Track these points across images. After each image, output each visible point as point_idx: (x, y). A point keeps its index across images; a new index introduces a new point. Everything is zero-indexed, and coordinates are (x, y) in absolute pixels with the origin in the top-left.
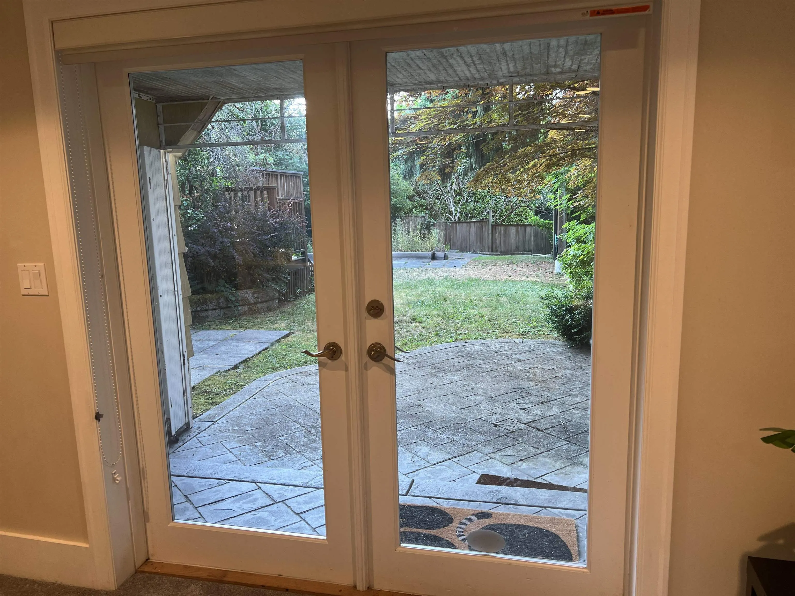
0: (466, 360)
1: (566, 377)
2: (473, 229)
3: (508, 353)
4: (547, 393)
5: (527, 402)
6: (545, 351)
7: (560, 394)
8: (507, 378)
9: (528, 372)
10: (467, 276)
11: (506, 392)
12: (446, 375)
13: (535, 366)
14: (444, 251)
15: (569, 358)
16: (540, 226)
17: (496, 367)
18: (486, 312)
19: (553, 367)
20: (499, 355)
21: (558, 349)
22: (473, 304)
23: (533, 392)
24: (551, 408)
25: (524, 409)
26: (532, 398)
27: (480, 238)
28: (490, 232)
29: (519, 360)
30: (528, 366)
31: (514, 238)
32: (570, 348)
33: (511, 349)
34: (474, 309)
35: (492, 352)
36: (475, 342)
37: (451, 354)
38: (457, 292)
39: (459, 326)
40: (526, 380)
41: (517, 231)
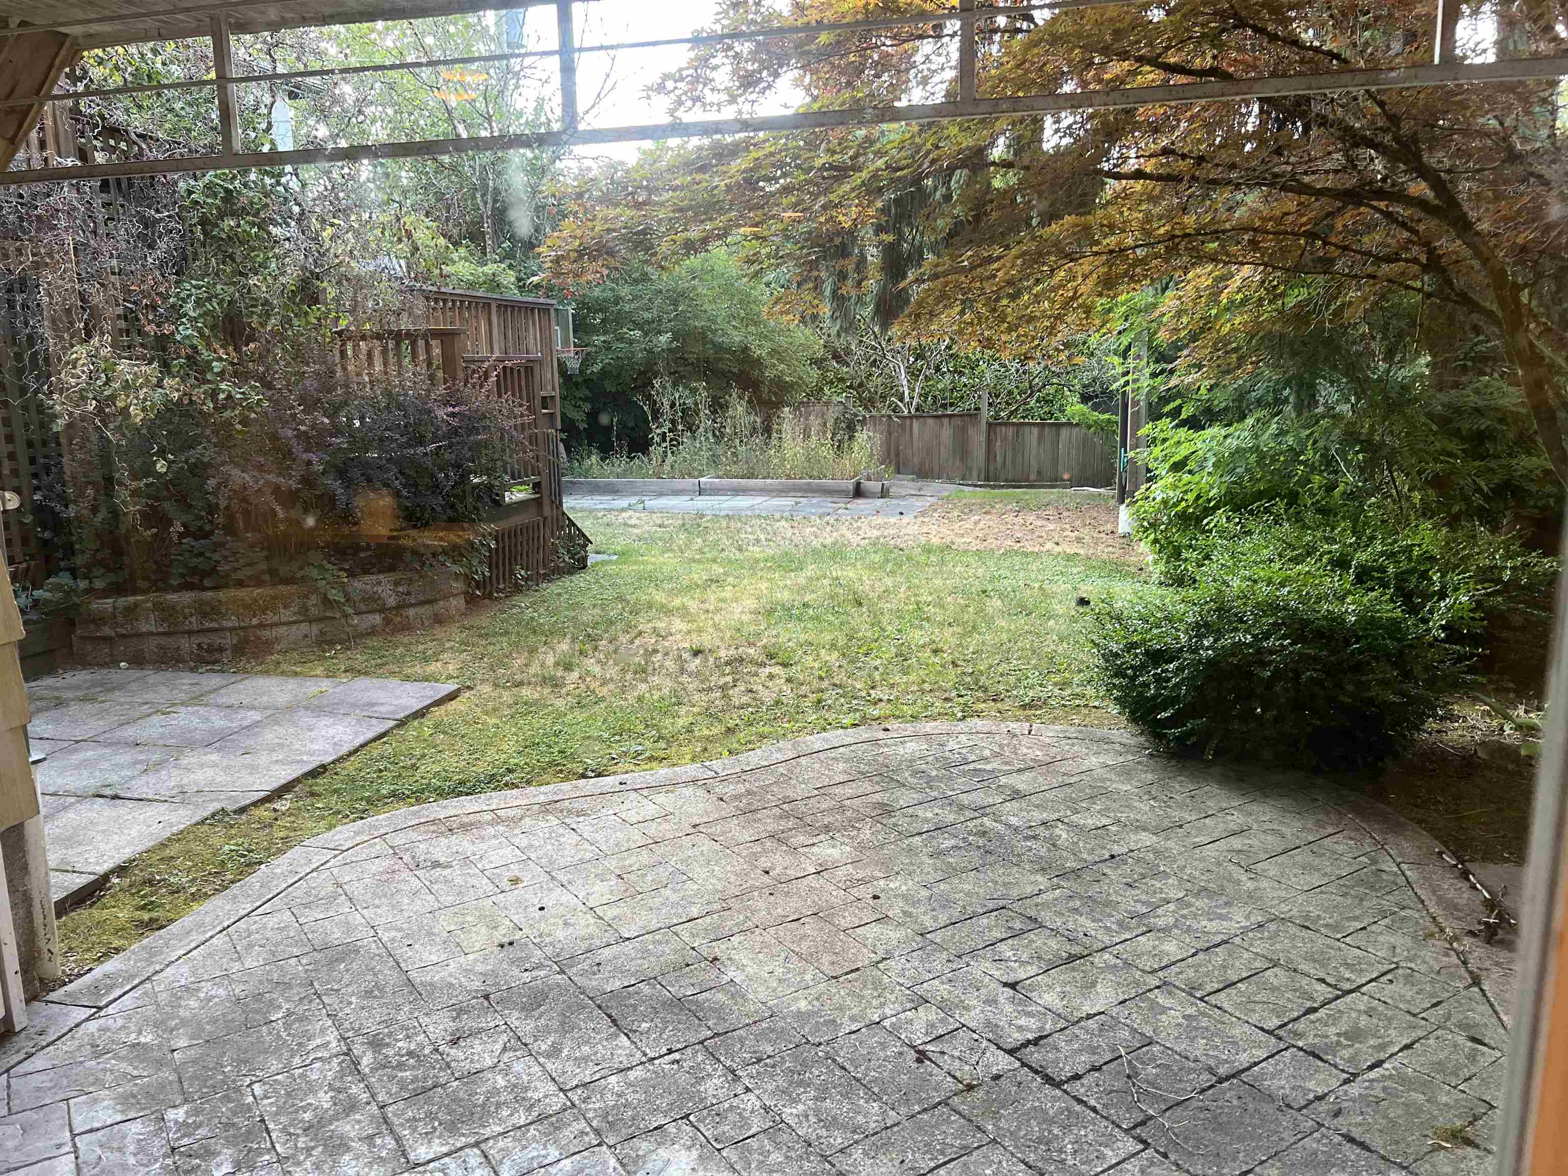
0: (878, 788)
1: (1139, 860)
2: (947, 432)
3: (989, 767)
4: (1082, 920)
5: (1025, 957)
6: (1086, 764)
7: (1120, 924)
8: (975, 857)
9: (1035, 837)
10: (923, 540)
11: (970, 910)
12: (815, 840)
13: (1056, 816)
14: (879, 478)
15: (1146, 789)
16: (1089, 427)
17: (951, 818)
18: (948, 637)
19: (1105, 821)
20: (964, 774)
21: (1121, 759)
22: (920, 616)
23: (1046, 916)
24: (1093, 984)
25: (1013, 986)
26: (1038, 939)
27: (962, 450)
28: (983, 438)
29: (1016, 795)
30: (1038, 816)
31: (1034, 452)
32: (1150, 754)
33: (996, 755)
34: (921, 628)
35: (948, 766)
36: (909, 729)
37: (841, 766)
38: (889, 581)
39: (878, 678)
40: (1027, 867)
41: (1041, 437)
